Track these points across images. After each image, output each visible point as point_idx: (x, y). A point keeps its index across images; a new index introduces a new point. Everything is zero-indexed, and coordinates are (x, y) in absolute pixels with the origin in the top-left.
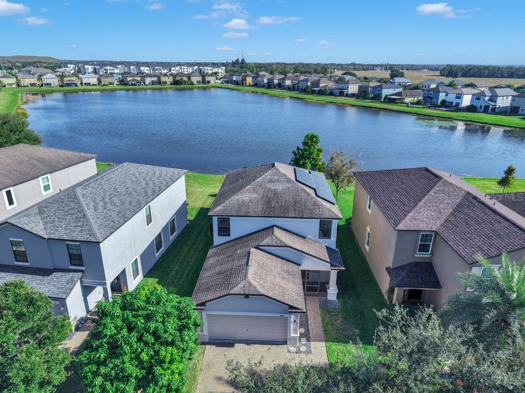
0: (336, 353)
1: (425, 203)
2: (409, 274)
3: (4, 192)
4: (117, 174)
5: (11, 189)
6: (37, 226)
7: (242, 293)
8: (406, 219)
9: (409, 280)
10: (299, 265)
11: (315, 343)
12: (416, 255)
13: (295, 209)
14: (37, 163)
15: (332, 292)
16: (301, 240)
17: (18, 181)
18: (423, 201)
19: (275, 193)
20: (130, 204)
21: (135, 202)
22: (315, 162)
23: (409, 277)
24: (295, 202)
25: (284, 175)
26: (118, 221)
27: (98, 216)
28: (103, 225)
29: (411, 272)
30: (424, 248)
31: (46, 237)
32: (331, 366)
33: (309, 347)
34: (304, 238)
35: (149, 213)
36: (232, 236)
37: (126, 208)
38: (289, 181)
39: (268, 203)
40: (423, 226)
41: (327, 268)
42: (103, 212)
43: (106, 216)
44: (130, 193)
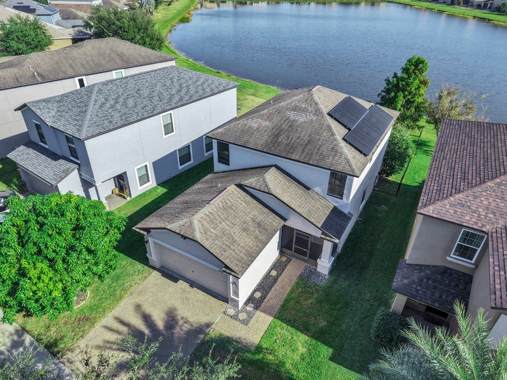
0: (275, 338)
1: (499, 184)
2: (425, 280)
3: (77, 79)
4: (152, 75)
5: (84, 78)
6: (49, 112)
7: (177, 231)
8: (446, 202)
9: (419, 288)
10: (285, 220)
11: (262, 314)
12: (448, 258)
13: (303, 150)
14: (116, 57)
15: (325, 264)
16: (300, 190)
17: (90, 71)
18: (498, 180)
19: (292, 125)
20: (142, 108)
21: (150, 106)
22: (412, 98)
23: (420, 285)
24: (309, 142)
25: (316, 104)
26: (117, 123)
27: (99, 114)
28: (97, 124)
29: (428, 279)
30: (464, 252)
31: (50, 124)
32: (259, 349)
33: (250, 316)
34: (308, 189)
35: (170, 122)
36: (231, 167)
37: (136, 111)
38: (318, 112)
39: (277, 136)
40: (469, 220)
41: (318, 234)
42: (107, 111)
43: (106, 116)
44: (152, 97)
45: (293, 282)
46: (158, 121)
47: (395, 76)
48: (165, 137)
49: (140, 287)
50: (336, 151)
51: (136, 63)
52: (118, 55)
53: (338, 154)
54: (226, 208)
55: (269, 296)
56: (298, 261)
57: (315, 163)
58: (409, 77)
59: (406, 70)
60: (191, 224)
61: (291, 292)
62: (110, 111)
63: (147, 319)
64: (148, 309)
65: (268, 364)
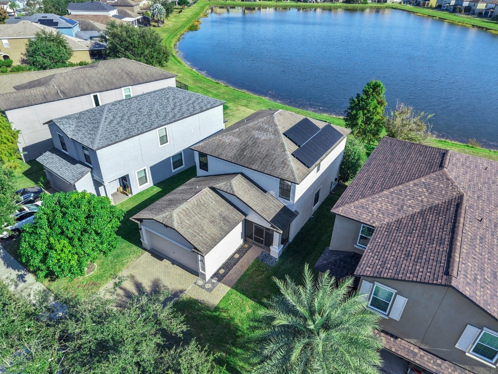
0: (230, 302)
1: (392, 193)
2: (338, 262)
3: (92, 95)
4: (152, 96)
5: (98, 94)
6: (69, 127)
7: (161, 221)
8: (352, 204)
9: (333, 267)
10: (246, 215)
11: (223, 285)
12: (355, 246)
13: (261, 162)
14: (125, 76)
15: (276, 250)
16: (259, 193)
17: (103, 89)
18: (392, 190)
19: (255, 142)
20: (142, 124)
21: (149, 123)
23: (334, 265)
24: (266, 156)
25: (276, 125)
26: (121, 136)
27: (108, 129)
28: (106, 137)
29: (341, 261)
31: (70, 137)
32: (217, 309)
33: (214, 286)
34: (265, 192)
35: (165, 134)
36: (210, 173)
37: (137, 126)
38: (276, 132)
39: (243, 150)
40: (365, 218)
41: (268, 226)
42: (114, 127)
43: (114, 131)
44: (151, 115)
45: (250, 263)
46: (155, 134)
47: (358, 96)
48: (160, 146)
49: (134, 263)
50: (285, 164)
51: (141, 81)
52: (127, 74)
53: (286, 166)
54: (200, 205)
55: (230, 272)
56: (257, 247)
57: (269, 172)
58: (368, 98)
59: (366, 92)
60: (171, 216)
61: (247, 270)
62: (117, 126)
63: (138, 286)
64: (140, 279)
65: (222, 319)
